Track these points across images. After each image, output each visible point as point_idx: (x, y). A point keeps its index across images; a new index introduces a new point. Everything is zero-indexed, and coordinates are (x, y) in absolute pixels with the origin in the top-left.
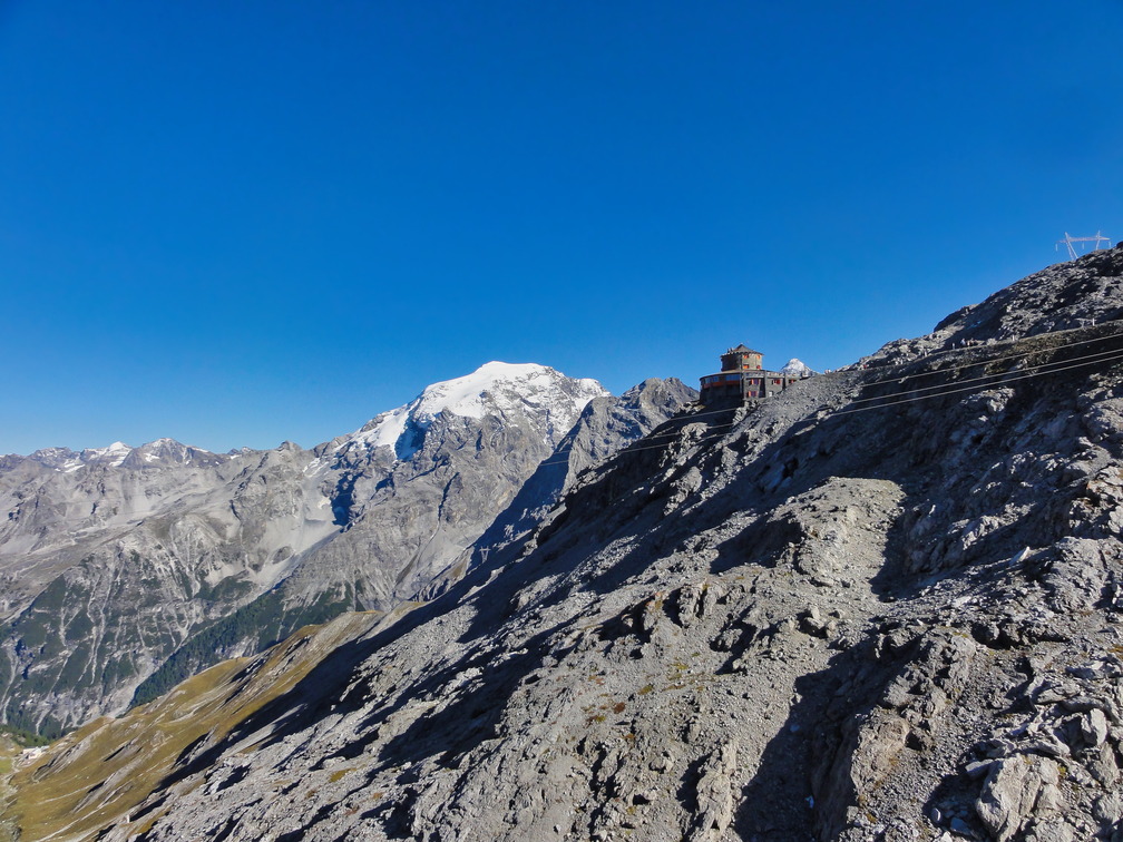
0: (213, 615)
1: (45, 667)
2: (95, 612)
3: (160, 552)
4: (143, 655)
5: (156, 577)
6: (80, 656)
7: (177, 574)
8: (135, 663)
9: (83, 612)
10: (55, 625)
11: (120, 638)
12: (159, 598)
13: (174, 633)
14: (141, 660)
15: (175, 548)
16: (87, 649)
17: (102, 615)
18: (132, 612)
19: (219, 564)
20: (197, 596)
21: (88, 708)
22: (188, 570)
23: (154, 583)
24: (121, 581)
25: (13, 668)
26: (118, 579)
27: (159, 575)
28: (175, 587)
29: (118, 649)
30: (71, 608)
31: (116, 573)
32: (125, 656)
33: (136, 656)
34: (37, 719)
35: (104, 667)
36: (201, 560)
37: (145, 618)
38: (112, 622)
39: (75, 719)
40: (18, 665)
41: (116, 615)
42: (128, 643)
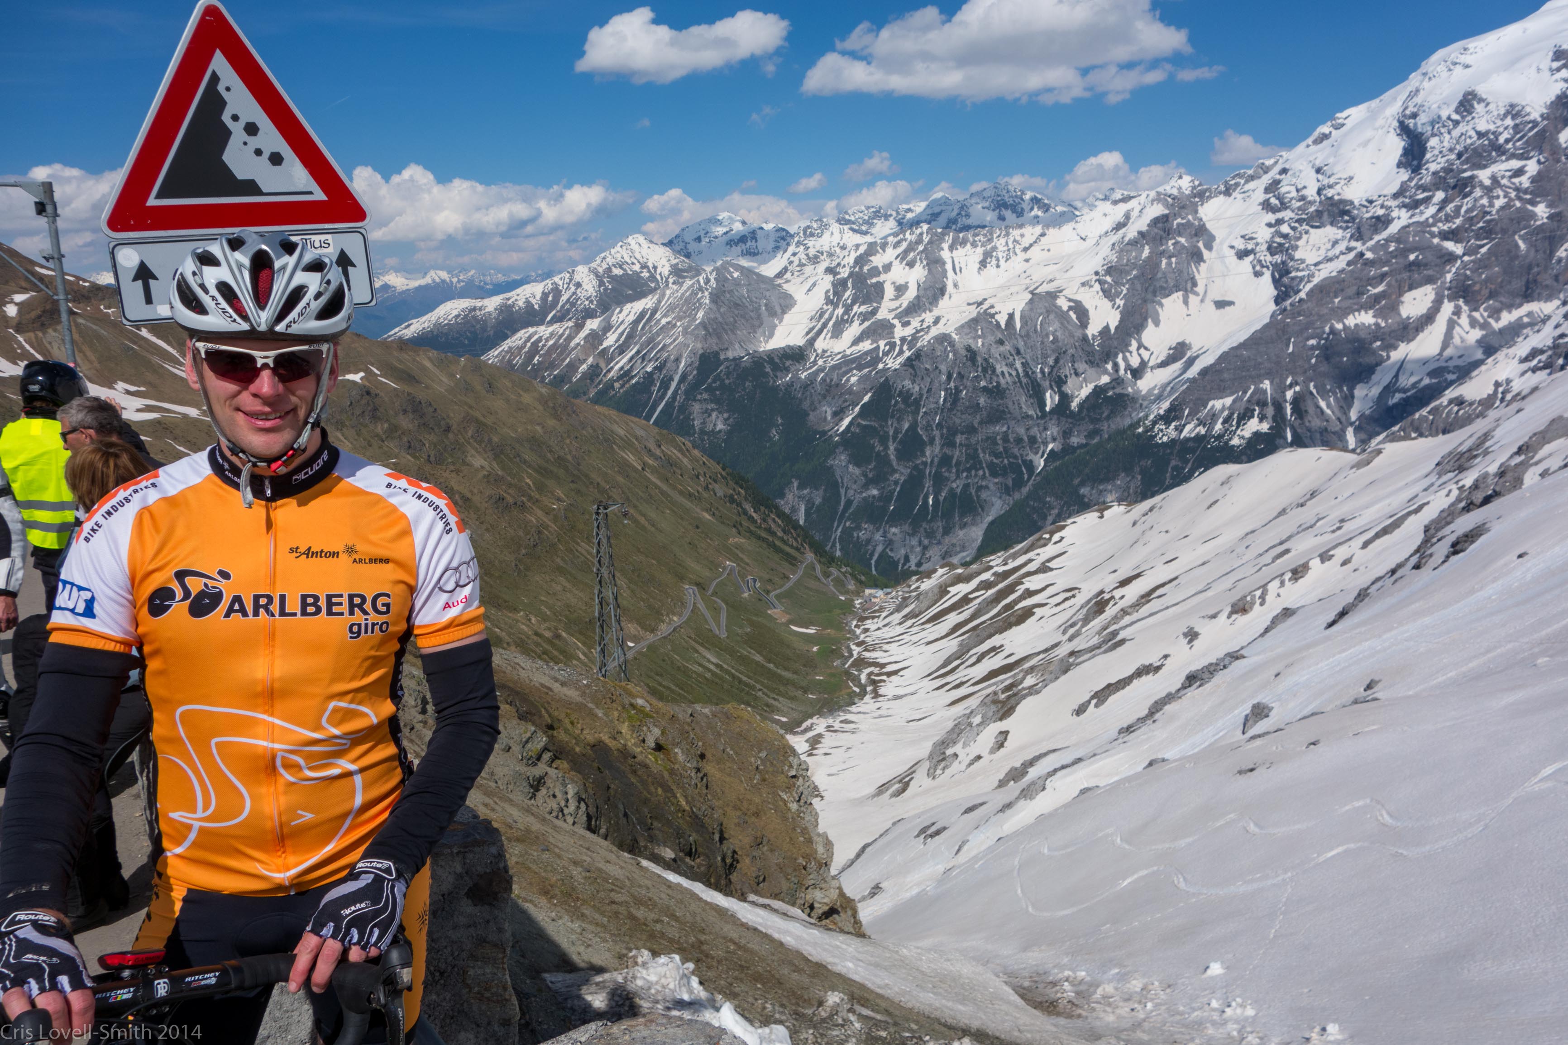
0: (1075, 440)
1: (875, 492)
2: (928, 427)
3: (1002, 348)
4: (987, 487)
5: (998, 383)
6: (914, 482)
7: (1024, 380)
8: (978, 497)
9: (914, 427)
10: (884, 441)
11: (958, 463)
12: (1003, 412)
13: (1024, 461)
14: (984, 495)
15: (1021, 344)
16: (921, 474)
17: (937, 433)
18: (971, 430)
19: (1081, 366)
20: (1053, 411)
21: (925, 548)
22: (1039, 375)
23: (997, 392)
24: (956, 388)
25: (842, 491)
26: (952, 384)
27: (1002, 381)
28: (1023, 398)
29: (958, 477)
30: (900, 420)
31: (949, 377)
32: (966, 486)
33: (980, 488)
34: (872, 555)
35: (941, 499)
36: (1057, 361)
37: (988, 438)
38: (949, 443)
39: (913, 561)
40: (847, 489)
41: (953, 432)
42: (968, 470)
